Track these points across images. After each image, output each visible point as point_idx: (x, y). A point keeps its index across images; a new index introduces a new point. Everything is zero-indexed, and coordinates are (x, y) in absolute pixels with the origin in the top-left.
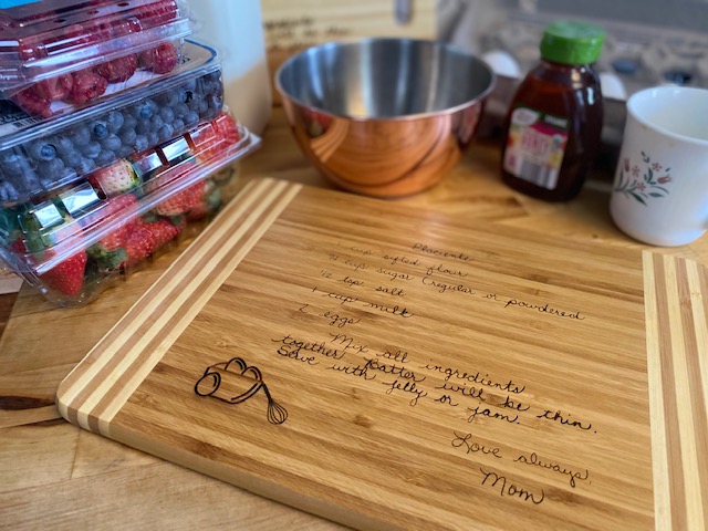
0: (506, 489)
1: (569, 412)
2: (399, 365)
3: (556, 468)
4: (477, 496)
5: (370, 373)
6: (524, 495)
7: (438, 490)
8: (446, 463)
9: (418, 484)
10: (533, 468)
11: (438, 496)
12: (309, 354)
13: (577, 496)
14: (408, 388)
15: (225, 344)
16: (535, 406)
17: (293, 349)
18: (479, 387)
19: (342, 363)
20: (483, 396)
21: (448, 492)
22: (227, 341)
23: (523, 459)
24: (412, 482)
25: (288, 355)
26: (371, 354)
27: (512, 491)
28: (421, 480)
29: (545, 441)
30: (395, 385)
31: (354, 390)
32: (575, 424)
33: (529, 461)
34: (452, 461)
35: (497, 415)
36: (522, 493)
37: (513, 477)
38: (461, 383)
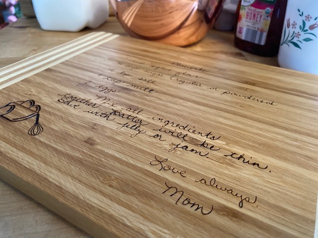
0: (182, 200)
1: (251, 156)
2: (134, 115)
3: (230, 191)
4: (155, 201)
5: (111, 117)
6: (196, 207)
7: (124, 192)
8: (140, 174)
9: (111, 186)
10: (210, 189)
11: (122, 196)
12: (77, 104)
13: (243, 214)
14: (134, 128)
16: (224, 149)
17: (69, 99)
18: (185, 132)
19: (95, 110)
20: (185, 138)
21: (132, 194)
22: (31, 92)
23: (203, 181)
24: (106, 184)
25: (64, 102)
26: (118, 108)
27: (186, 202)
28: (114, 183)
29: (226, 172)
30: (126, 125)
31: (95, 124)
32: (254, 164)
33: (208, 183)
34: (145, 174)
35: (193, 150)
36: (194, 205)
37: (191, 192)
38: (173, 129)
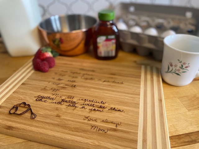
0: (98, 129)
1: (117, 107)
2: (71, 100)
3: (112, 123)
4: (89, 132)
5: (62, 103)
6: (102, 131)
7: (78, 132)
8: (81, 124)
9: (72, 131)
10: (106, 123)
12: (45, 100)
13: (118, 129)
14: (73, 106)
15: (21, 99)
16: (108, 107)
17: (40, 99)
18: (93, 103)
19: (54, 101)
20: (94, 106)
21: (81, 132)
23: (103, 121)
24: (70, 131)
26: (63, 98)
28: (73, 130)
29: (110, 116)
30: (69, 106)
31: (57, 108)
32: (119, 110)
33: (105, 121)
34: (83, 124)
35: (97, 110)
36: (102, 130)
37: (100, 126)
38: (88, 103)
